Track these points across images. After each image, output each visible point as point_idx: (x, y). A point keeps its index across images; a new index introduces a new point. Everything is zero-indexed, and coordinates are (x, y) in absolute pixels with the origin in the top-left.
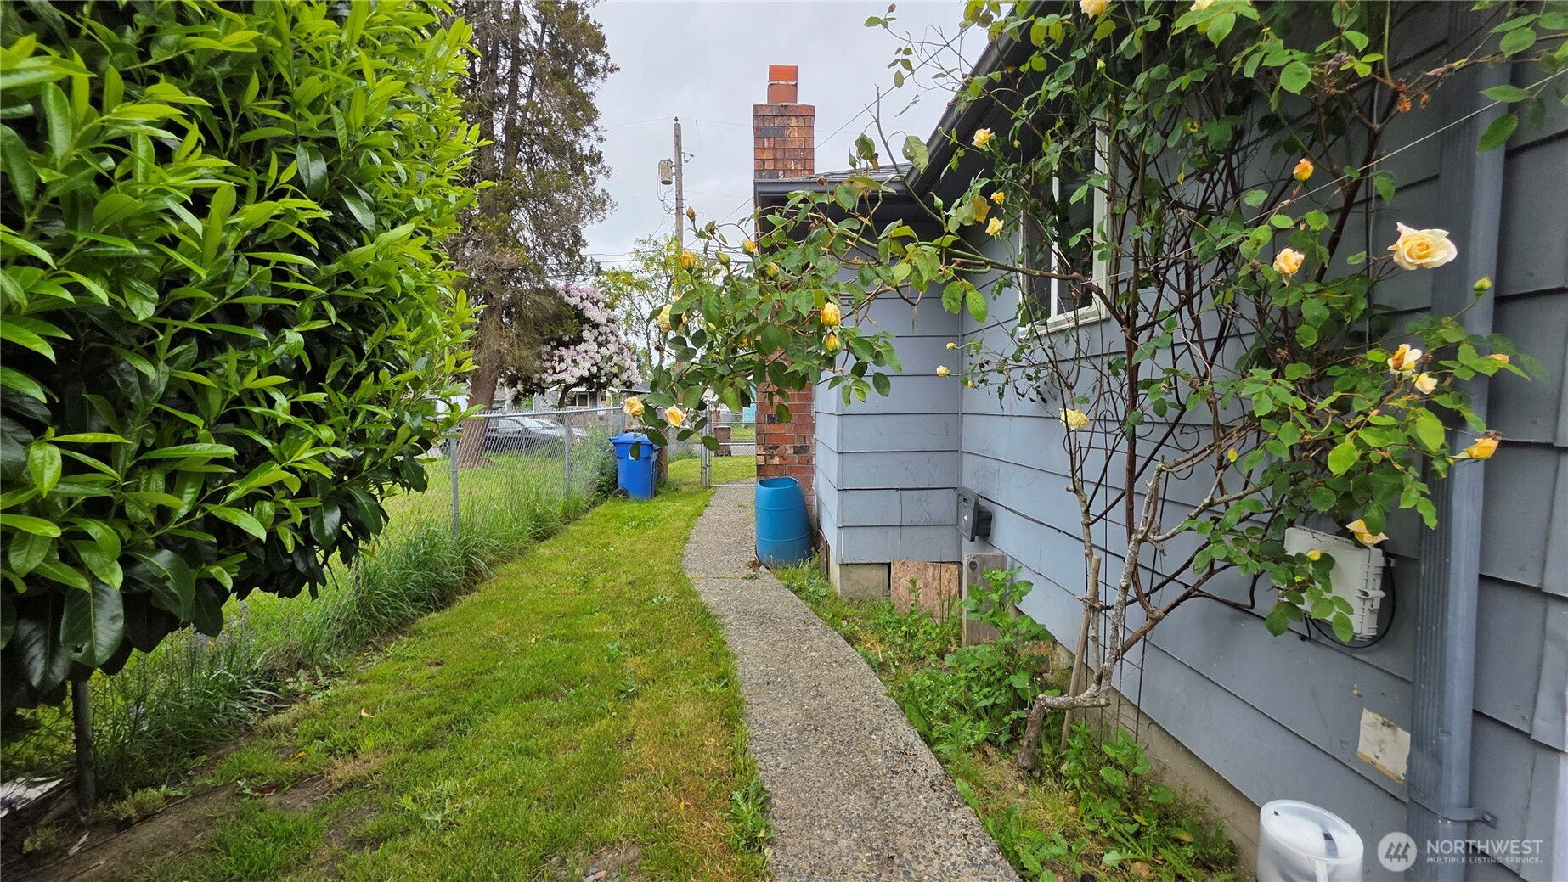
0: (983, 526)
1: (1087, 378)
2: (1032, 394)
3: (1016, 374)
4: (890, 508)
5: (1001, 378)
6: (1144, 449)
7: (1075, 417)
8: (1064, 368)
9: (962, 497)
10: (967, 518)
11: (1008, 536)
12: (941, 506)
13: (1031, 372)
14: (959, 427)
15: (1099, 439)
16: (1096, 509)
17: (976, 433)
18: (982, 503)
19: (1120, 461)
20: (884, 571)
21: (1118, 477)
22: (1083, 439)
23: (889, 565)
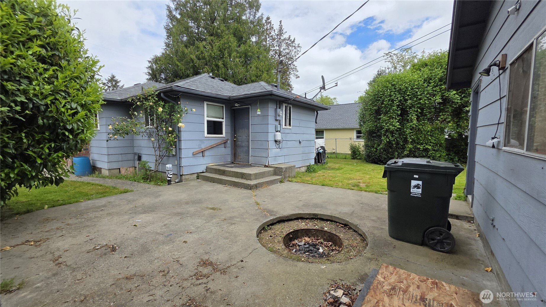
0: (140, 158)
1: (154, 135)
2: (147, 136)
3: (145, 133)
4: (120, 158)
5: (143, 134)
6: (160, 142)
7: (153, 139)
8: (151, 133)
9: (135, 154)
10: (136, 157)
11: (144, 158)
12: (130, 157)
13: (147, 133)
14: (133, 142)
15: (156, 142)
16: (156, 150)
17: (136, 143)
18: (139, 155)
19: (158, 144)
20: (119, 170)
21: (158, 146)
22: (154, 142)
23: (120, 169)
